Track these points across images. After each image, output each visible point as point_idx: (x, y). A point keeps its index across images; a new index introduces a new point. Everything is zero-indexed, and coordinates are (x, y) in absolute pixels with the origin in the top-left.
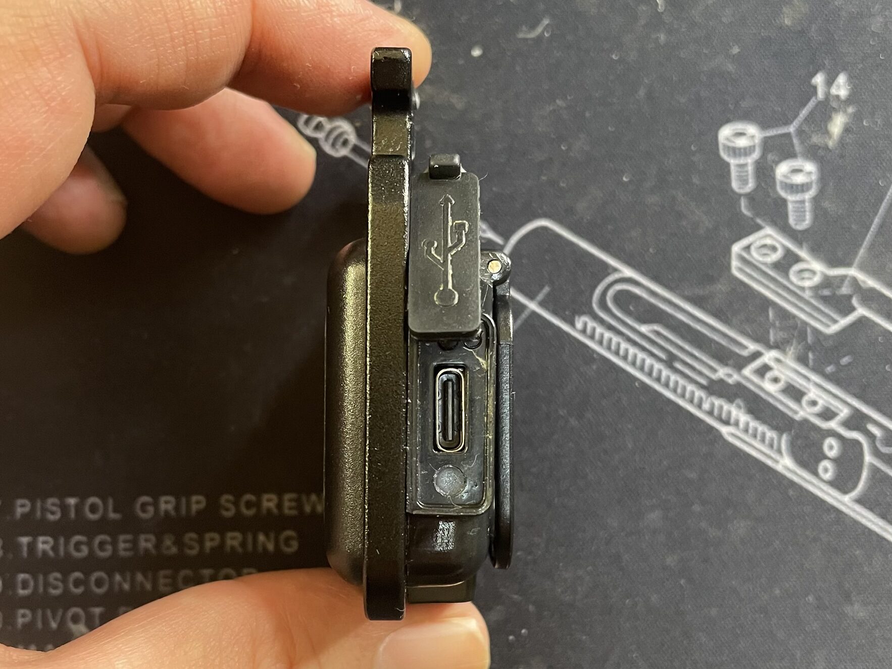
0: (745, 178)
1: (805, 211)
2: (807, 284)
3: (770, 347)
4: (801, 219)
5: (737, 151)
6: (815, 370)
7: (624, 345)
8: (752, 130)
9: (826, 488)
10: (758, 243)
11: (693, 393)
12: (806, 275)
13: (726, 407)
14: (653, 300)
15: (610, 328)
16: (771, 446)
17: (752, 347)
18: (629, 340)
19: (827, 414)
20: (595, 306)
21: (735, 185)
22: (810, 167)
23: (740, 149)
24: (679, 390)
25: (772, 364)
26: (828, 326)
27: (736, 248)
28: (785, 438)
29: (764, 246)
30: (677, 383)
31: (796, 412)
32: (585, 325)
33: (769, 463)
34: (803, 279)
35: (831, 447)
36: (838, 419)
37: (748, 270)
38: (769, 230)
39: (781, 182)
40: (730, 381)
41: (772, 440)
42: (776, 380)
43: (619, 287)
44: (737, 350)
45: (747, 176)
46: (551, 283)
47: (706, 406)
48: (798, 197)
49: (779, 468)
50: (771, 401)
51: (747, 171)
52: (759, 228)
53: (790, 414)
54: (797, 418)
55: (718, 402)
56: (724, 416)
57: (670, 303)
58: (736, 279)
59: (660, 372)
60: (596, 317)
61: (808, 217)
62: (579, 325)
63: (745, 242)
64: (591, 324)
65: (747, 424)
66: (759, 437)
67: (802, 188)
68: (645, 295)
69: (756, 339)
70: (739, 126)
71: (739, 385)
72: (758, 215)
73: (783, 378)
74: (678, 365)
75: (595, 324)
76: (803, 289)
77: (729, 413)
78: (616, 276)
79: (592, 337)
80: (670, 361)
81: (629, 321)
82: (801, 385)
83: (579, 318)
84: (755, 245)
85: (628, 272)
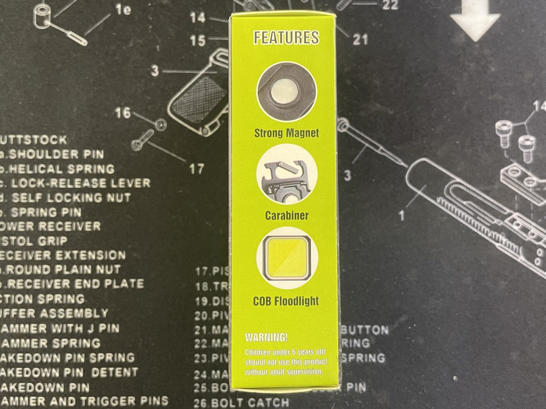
0: (506, 143)
1: (530, 156)
2: (531, 186)
3: (516, 211)
4: (528, 159)
5: (503, 132)
6: (533, 221)
7: (456, 209)
8: (509, 123)
9: (538, 269)
10: (511, 169)
11: (484, 229)
12: (531, 182)
13: (498, 235)
14: (468, 191)
15: (451, 202)
16: (515, 251)
17: (508, 211)
18: (459, 207)
19: (539, 239)
20: (445, 193)
21: (502, 145)
22: (532, 138)
23: (504, 131)
24: (479, 228)
25: (516, 218)
26: (539, 203)
27: (502, 171)
28: (521, 248)
29: (514, 170)
30: (478, 225)
31: (526, 238)
32: (441, 200)
33: (515, 258)
34: (529, 184)
35: (540, 252)
36: (543, 241)
37: (507, 180)
38: (515, 164)
39: (521, 145)
40: (500, 225)
41: (516, 249)
42: (518, 225)
43: (454, 186)
44: (502, 212)
45: (507, 141)
46: (427, 184)
47: (489, 235)
48: (527, 150)
49: (519, 260)
50: (515, 233)
51: (507, 140)
52: (512, 163)
53: (523, 238)
54: (526, 240)
55: (494, 233)
56: (497, 239)
57: (475, 192)
58: (502, 183)
59: (471, 220)
60: (446, 198)
61: (531, 158)
62: (438, 201)
63: (506, 168)
64: (443, 200)
65: (506, 242)
66: (510, 248)
67: (529, 147)
68: (465, 189)
69: (510, 208)
70: (504, 122)
71: (503, 227)
72: (511, 157)
73: (521, 224)
74: (479, 218)
75: (445, 201)
76: (529, 187)
77: (499, 238)
78: (453, 181)
79: (443, 205)
80: (475, 216)
81: (459, 199)
82: (528, 227)
83: (439, 198)
84: (510, 170)
85: (458, 180)
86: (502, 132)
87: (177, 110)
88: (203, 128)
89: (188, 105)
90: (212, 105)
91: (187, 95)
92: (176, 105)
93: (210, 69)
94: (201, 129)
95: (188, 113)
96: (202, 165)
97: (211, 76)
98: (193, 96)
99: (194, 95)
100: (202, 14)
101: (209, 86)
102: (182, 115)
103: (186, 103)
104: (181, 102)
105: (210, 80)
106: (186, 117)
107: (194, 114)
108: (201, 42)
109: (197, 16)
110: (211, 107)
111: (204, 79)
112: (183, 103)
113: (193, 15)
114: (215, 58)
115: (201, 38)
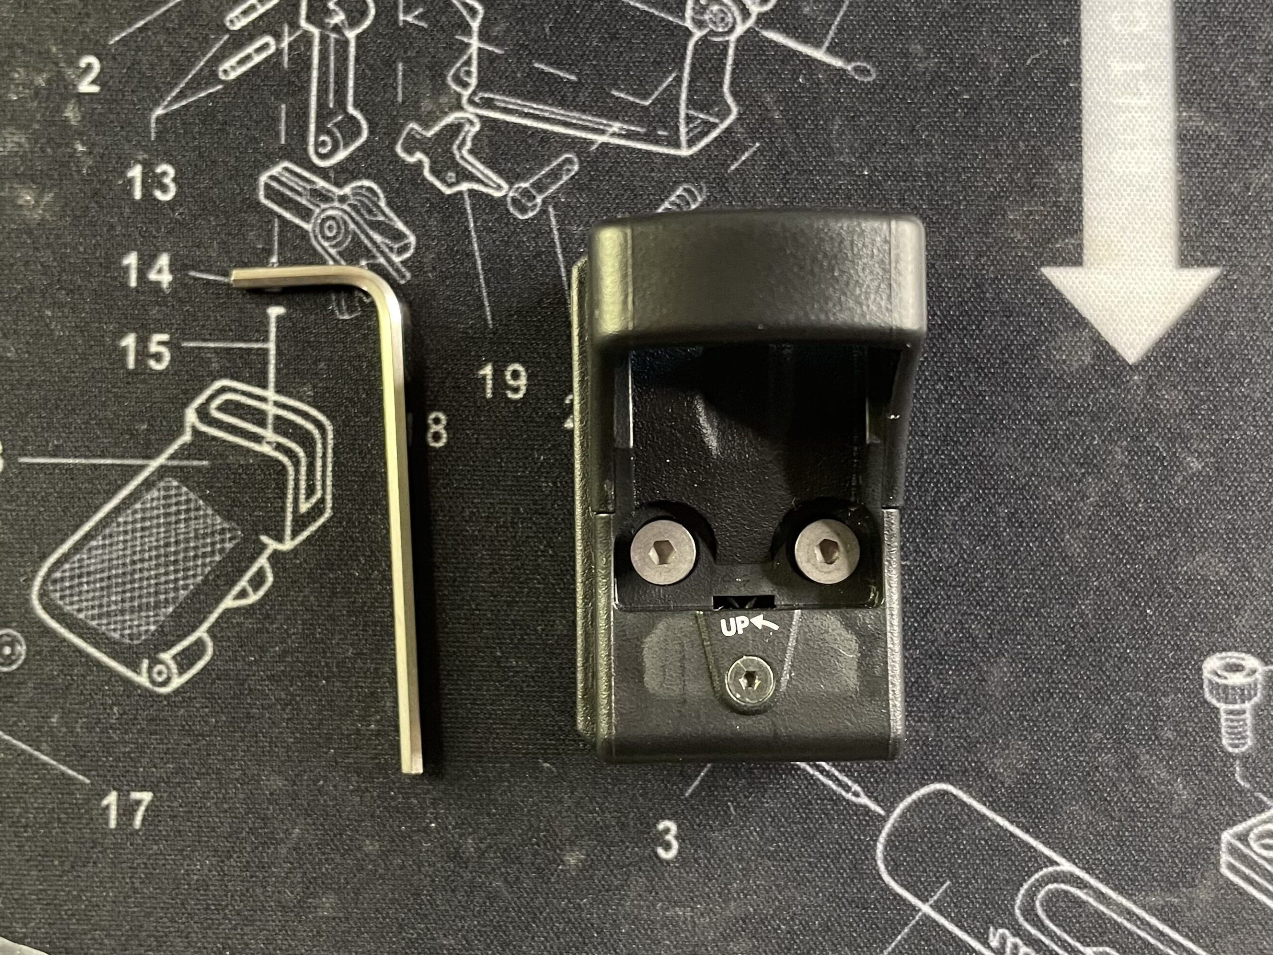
0: (1241, 730)
5: (1230, 691)
8: (1251, 662)
10: (1260, 830)
14: (1102, 908)
20: (1018, 912)
21: (1225, 742)
23: (1234, 689)
27: (1227, 836)
29: (1270, 833)
32: (1003, 939)
37: (1247, 871)
45: (1246, 726)
46: (954, 877)
51: (1244, 722)
52: (1262, 808)
57: (1130, 915)
58: (1228, 882)
60: (1017, 931)
62: (994, 943)
63: (1240, 828)
64: (1011, 940)
68: (1091, 900)
70: (1233, 657)
72: (1259, 788)
75: (1017, 940)
78: (1050, 870)
81: (1068, 939)
83: (996, 929)
84: (1256, 831)
85: (1066, 866)
86: (1225, 692)
87: (62, 598)
88: (155, 661)
89: (102, 580)
90: (185, 578)
91: (101, 543)
92: (62, 579)
93: (185, 452)
94: (145, 664)
95: (101, 606)
96: (146, 797)
97: (184, 475)
98: (121, 546)
99: (125, 541)
100: (164, 260)
101: (178, 512)
102: (81, 616)
103: (95, 572)
104: (80, 567)
105: (185, 489)
106: (94, 623)
107: (122, 612)
108: (158, 357)
109: (145, 264)
110: (185, 587)
111: (162, 484)
112: (85, 570)
113: (131, 260)
114: (203, 414)
115: (157, 342)
